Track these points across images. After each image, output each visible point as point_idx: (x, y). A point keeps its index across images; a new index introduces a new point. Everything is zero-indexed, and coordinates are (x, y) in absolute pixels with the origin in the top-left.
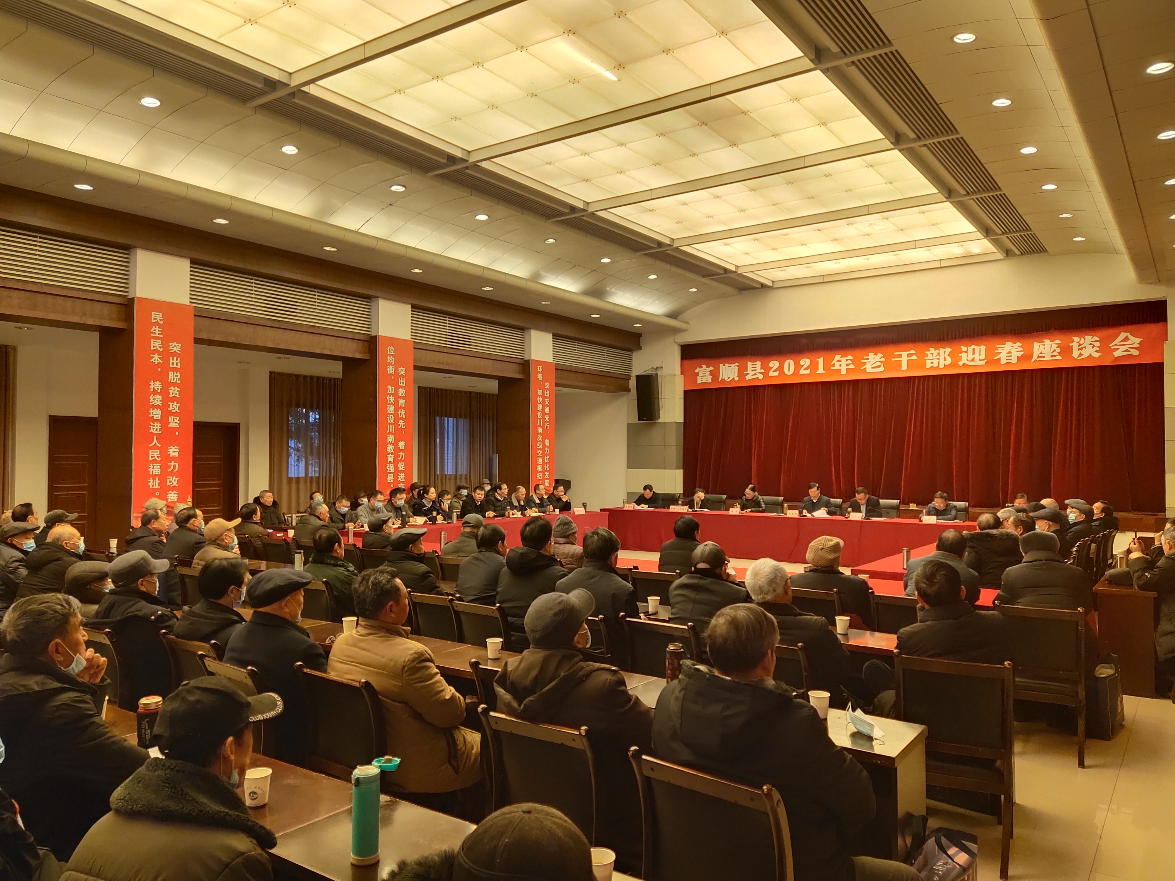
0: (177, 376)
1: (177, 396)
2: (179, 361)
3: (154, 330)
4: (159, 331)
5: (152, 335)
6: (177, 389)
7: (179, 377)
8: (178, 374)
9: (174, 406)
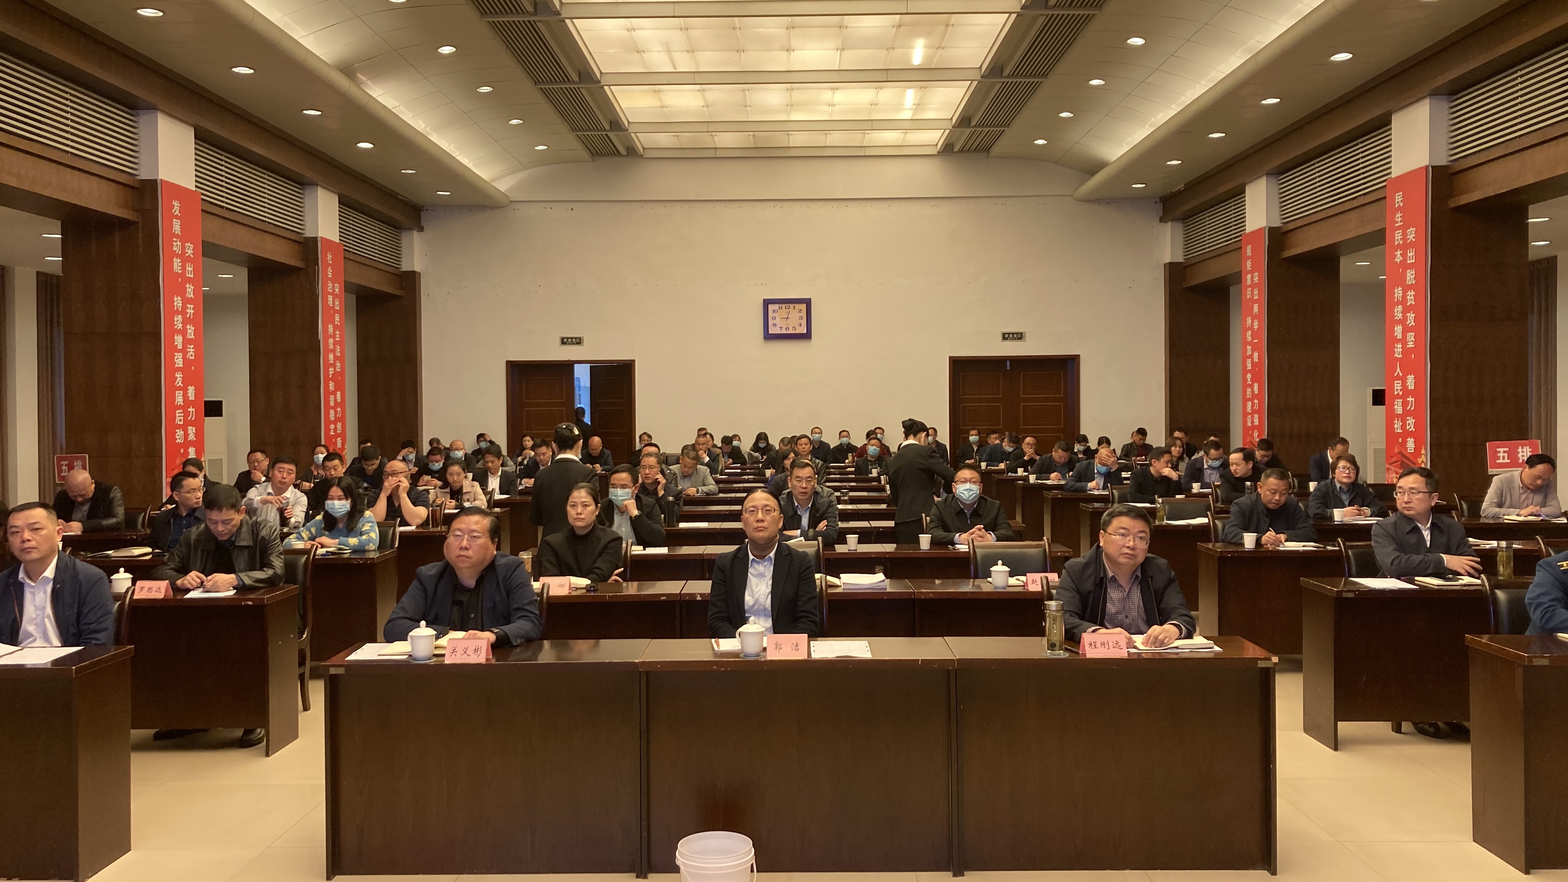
0: (1412, 275)
1: (1413, 303)
2: (1414, 253)
3: (1398, 218)
4: (1401, 217)
5: (1396, 225)
6: (1413, 293)
7: (1414, 276)
8: (1414, 272)
9: (1411, 318)
